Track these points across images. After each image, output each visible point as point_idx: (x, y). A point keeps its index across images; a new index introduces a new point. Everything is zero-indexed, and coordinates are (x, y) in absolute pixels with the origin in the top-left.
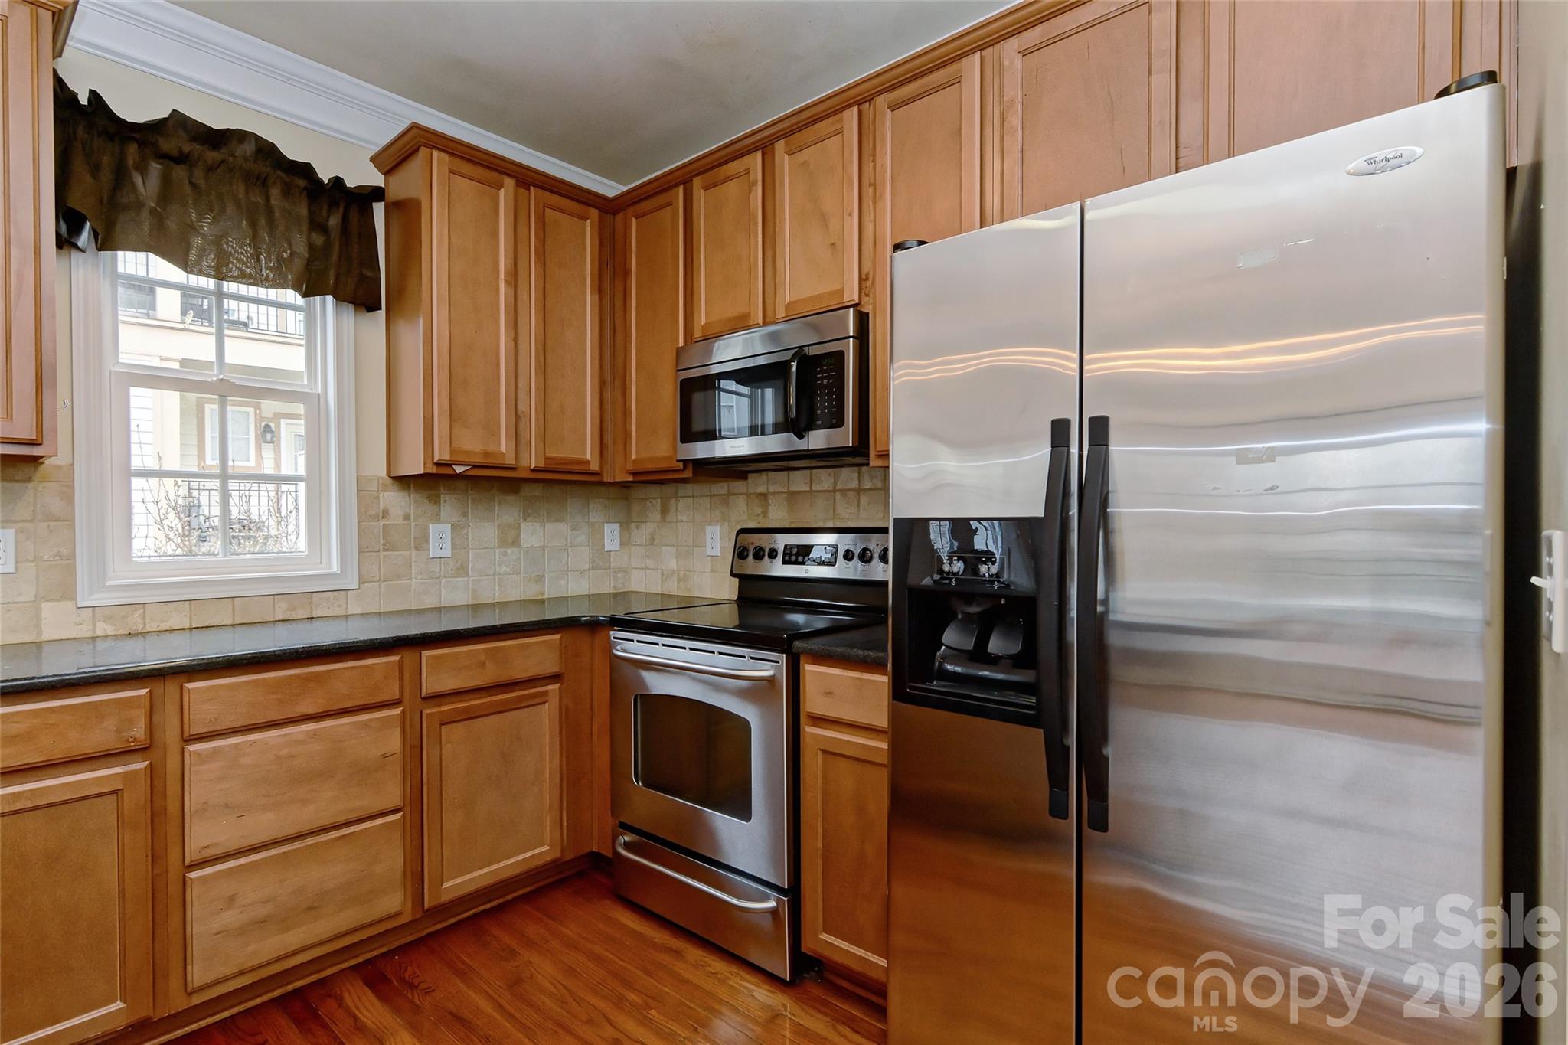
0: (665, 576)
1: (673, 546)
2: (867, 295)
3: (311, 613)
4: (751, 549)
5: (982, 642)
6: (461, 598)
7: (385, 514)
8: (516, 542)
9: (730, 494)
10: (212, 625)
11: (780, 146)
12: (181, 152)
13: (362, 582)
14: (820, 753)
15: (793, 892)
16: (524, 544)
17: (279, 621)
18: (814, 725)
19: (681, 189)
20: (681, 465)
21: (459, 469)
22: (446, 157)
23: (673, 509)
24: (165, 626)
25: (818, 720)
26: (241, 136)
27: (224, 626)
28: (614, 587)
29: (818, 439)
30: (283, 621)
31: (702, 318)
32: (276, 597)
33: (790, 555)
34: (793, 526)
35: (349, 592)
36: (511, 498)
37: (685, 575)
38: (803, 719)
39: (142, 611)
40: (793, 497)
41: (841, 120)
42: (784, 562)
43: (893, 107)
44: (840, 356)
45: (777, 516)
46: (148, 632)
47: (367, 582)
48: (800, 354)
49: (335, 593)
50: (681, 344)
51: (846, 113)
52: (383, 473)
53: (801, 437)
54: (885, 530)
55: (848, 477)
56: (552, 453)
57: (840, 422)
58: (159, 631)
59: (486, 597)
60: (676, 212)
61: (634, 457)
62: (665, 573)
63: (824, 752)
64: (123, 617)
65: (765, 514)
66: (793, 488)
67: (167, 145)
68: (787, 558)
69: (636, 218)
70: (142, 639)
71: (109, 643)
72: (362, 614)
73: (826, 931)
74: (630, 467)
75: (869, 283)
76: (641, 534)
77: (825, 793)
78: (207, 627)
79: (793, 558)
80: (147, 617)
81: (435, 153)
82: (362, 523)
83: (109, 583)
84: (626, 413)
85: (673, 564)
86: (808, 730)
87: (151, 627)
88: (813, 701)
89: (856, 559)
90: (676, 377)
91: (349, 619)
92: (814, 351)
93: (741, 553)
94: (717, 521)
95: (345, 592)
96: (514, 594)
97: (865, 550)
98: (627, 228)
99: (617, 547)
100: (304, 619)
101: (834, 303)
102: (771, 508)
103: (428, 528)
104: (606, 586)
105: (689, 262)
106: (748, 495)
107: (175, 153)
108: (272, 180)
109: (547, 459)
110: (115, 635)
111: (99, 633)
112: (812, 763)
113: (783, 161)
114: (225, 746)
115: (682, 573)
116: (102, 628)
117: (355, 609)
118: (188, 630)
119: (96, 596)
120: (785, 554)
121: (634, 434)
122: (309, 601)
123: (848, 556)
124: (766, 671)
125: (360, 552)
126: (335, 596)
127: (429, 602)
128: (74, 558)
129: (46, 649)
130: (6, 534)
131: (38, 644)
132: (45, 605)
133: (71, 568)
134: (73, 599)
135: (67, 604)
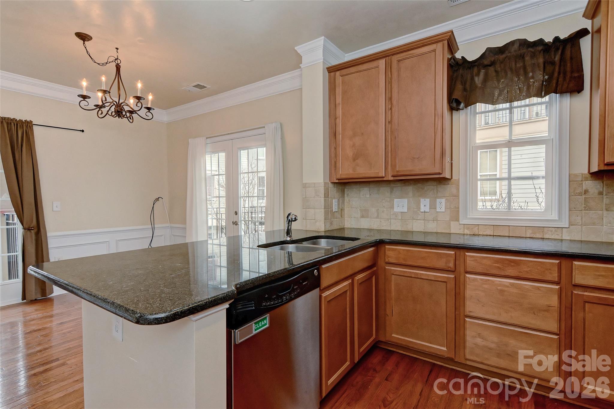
3: (543, 236)
10: (501, 235)
12: (491, 61)
13: (571, 224)
17: (528, 237)
24: (485, 233)
26: (512, 43)
27: (505, 236)
30: (530, 237)
32: (527, 227)
35: (563, 229)
39: (478, 227)
46: (480, 235)
47: (574, 225)
49: (556, 229)
52: (586, 171)
58: (483, 235)
64: (472, 229)
67: (486, 62)
70: (477, 236)
71: (468, 237)
72: (570, 240)
78: (499, 236)
80: (479, 230)
82: (571, 197)
83: (468, 217)
87: (480, 233)
91: (563, 242)
95: (561, 228)
100: (540, 238)
107: (489, 63)
108: (526, 54)
110: (470, 234)
111: (465, 233)
114: (478, 278)
116: (467, 232)
117: (566, 237)
118: (492, 236)
119: (464, 221)
122: (542, 230)
125: (570, 210)
126: (555, 230)
128: (459, 208)
129: (452, 235)
130: (443, 201)
131: (450, 234)
132: (452, 222)
133: (458, 211)
134: (459, 221)
135: (457, 222)
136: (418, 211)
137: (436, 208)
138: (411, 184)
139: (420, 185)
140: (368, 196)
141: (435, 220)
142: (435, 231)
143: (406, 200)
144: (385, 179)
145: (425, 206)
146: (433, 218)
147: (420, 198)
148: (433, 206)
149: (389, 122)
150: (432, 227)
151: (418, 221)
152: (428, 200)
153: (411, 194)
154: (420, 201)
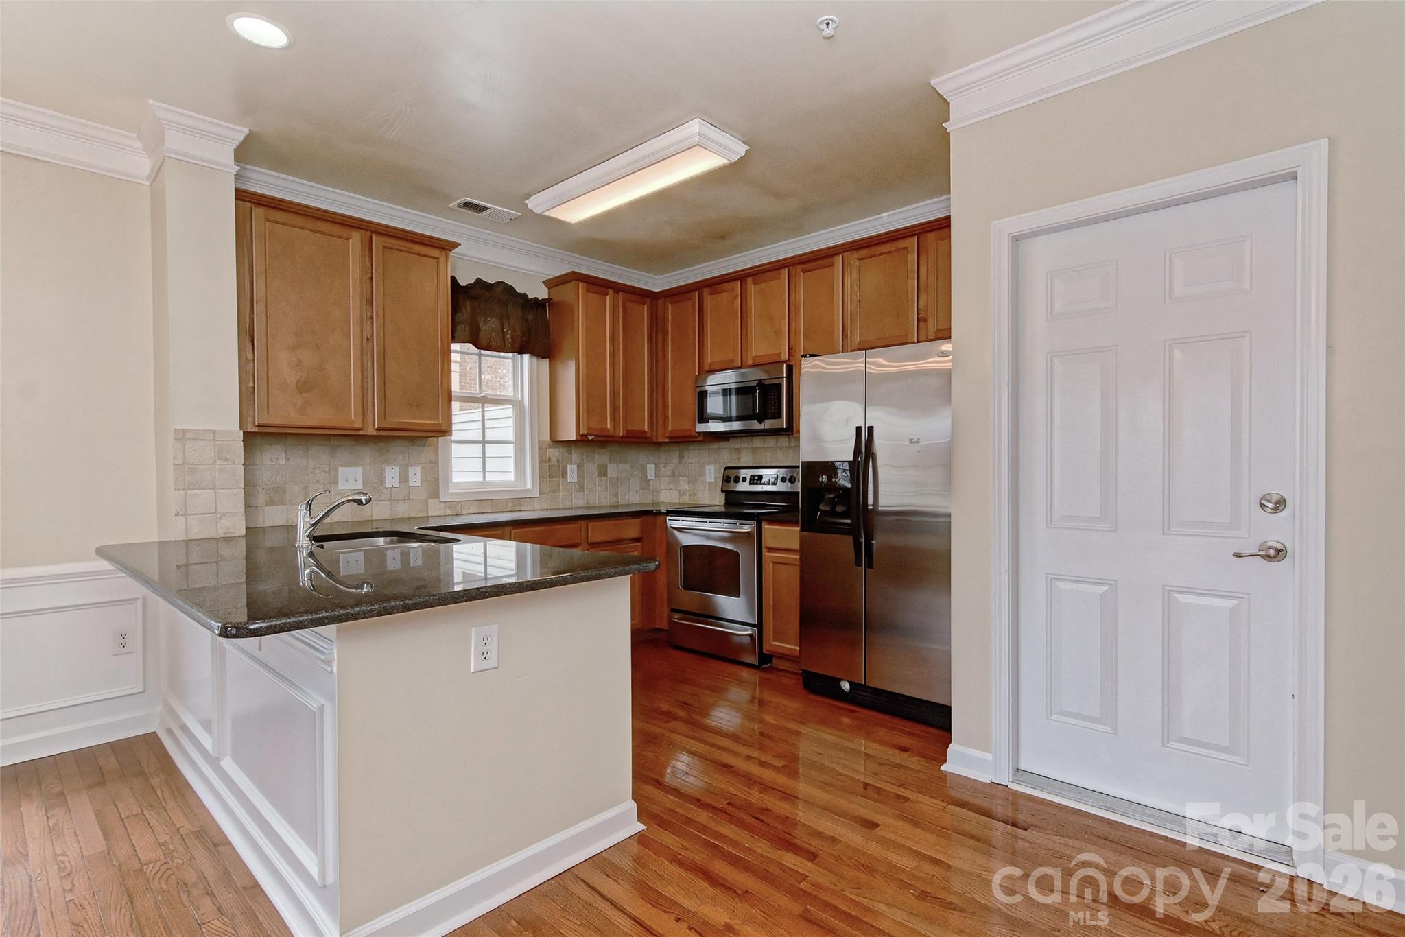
0: (682, 494)
1: (686, 477)
2: (792, 357)
4: (733, 478)
5: (833, 508)
6: (581, 503)
7: (550, 459)
8: (605, 475)
9: (719, 449)
11: (750, 280)
12: (478, 295)
13: (541, 495)
14: (771, 564)
15: (759, 626)
16: (609, 476)
17: (509, 511)
18: (769, 552)
19: (697, 293)
20: (697, 435)
21: (590, 438)
22: (585, 284)
23: (686, 456)
25: (770, 549)
28: (652, 500)
29: (768, 424)
31: (708, 360)
32: (507, 500)
33: (754, 480)
34: (754, 465)
35: (536, 499)
36: (603, 450)
37: (693, 493)
38: (764, 550)
39: (462, 504)
40: (754, 450)
41: (780, 274)
42: (750, 484)
43: (804, 271)
44: (779, 386)
45: (745, 460)
46: (464, 515)
47: (543, 495)
48: (760, 383)
49: (530, 499)
50: (697, 374)
51: (782, 271)
52: (548, 439)
53: (761, 423)
54: (798, 467)
55: (783, 441)
56: (630, 428)
57: (780, 416)
59: (591, 503)
60: (693, 305)
61: (670, 429)
62: (681, 492)
63: (773, 562)
64: (455, 507)
65: (739, 458)
66: (754, 446)
68: (752, 482)
69: (671, 303)
72: (540, 509)
73: (774, 641)
74: (667, 434)
75: (793, 351)
76: (666, 470)
77: (774, 581)
79: (755, 481)
80: (464, 508)
81: (580, 283)
82: (540, 464)
83: (450, 491)
84: (665, 406)
85: (686, 487)
86: (766, 554)
87: (464, 512)
88: (768, 541)
89: (787, 481)
90: (696, 390)
91: (535, 512)
92: (766, 382)
93: (727, 480)
94: (712, 463)
95: (534, 499)
96: (605, 502)
97: (791, 477)
98: (665, 308)
99: (653, 478)
100: (518, 511)
101: (776, 359)
102: (742, 456)
103: (567, 467)
104: (648, 500)
105: (701, 328)
106: (730, 449)
107: (476, 296)
109: (627, 431)
110: (452, 515)
111: (447, 514)
112: (768, 567)
113: (752, 288)
115: (691, 492)
116: (448, 512)
117: (537, 507)
119: (445, 499)
120: (750, 480)
121: (670, 417)
122: (520, 502)
123: (783, 480)
124: (746, 529)
125: (540, 478)
127: (568, 504)
128: (438, 479)
129: (430, 518)
130: (418, 469)
131: (427, 517)
132: (430, 501)
133: (438, 485)
134: (439, 498)
135: (436, 501)
136: (381, 487)
137: (408, 481)
138: (368, 443)
139: (383, 444)
140: (282, 461)
141: (407, 498)
142: (406, 515)
143: (359, 470)
144: (361, 433)
145: (393, 478)
146: (405, 497)
147: (383, 466)
148: (404, 479)
149: (368, 339)
150: (402, 510)
151: (381, 502)
152: (397, 469)
153: (368, 459)
154: (383, 470)
